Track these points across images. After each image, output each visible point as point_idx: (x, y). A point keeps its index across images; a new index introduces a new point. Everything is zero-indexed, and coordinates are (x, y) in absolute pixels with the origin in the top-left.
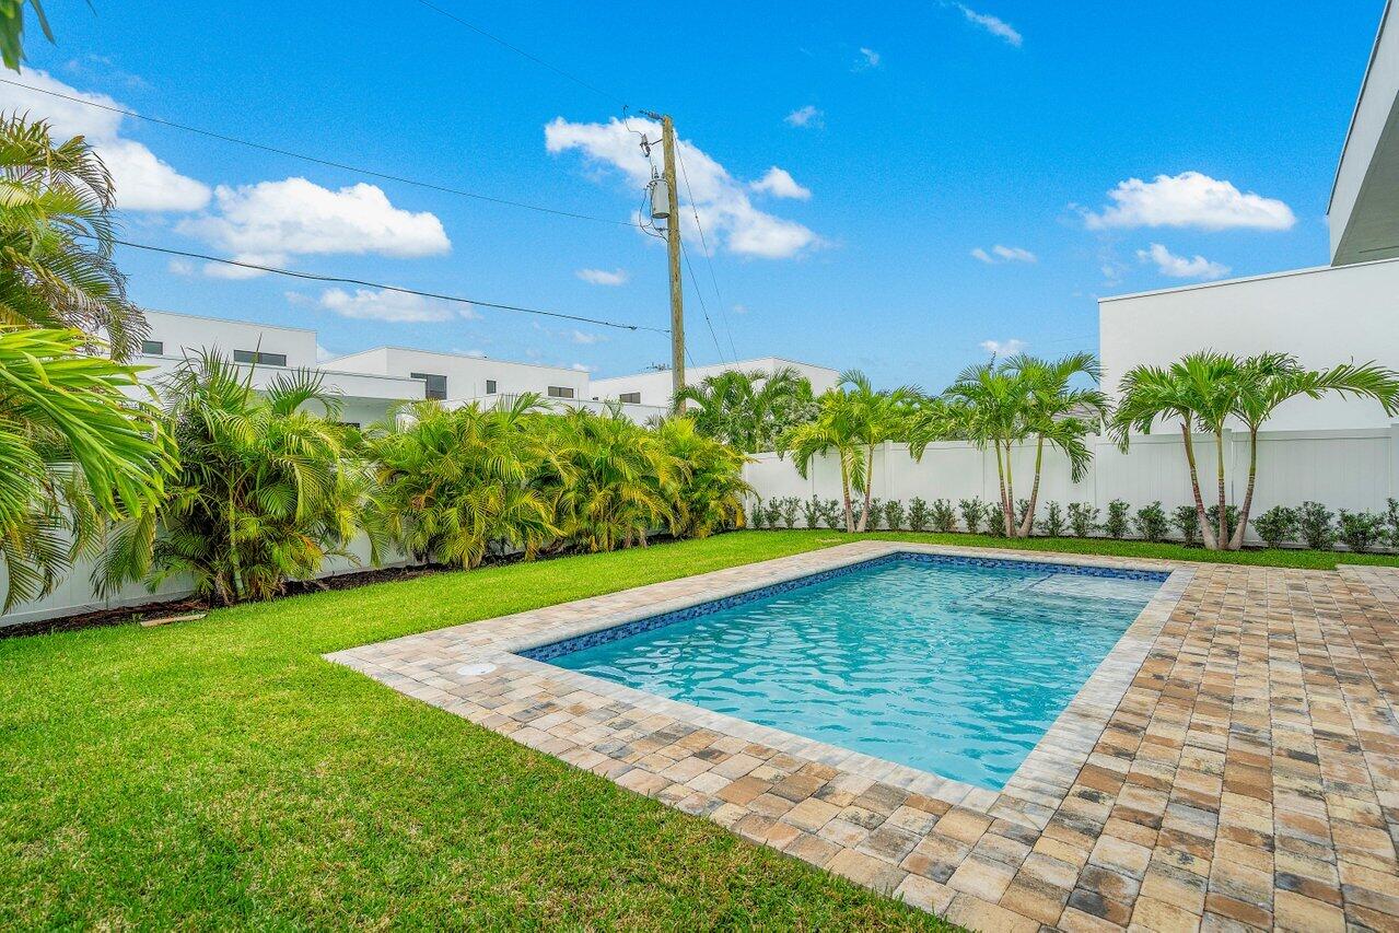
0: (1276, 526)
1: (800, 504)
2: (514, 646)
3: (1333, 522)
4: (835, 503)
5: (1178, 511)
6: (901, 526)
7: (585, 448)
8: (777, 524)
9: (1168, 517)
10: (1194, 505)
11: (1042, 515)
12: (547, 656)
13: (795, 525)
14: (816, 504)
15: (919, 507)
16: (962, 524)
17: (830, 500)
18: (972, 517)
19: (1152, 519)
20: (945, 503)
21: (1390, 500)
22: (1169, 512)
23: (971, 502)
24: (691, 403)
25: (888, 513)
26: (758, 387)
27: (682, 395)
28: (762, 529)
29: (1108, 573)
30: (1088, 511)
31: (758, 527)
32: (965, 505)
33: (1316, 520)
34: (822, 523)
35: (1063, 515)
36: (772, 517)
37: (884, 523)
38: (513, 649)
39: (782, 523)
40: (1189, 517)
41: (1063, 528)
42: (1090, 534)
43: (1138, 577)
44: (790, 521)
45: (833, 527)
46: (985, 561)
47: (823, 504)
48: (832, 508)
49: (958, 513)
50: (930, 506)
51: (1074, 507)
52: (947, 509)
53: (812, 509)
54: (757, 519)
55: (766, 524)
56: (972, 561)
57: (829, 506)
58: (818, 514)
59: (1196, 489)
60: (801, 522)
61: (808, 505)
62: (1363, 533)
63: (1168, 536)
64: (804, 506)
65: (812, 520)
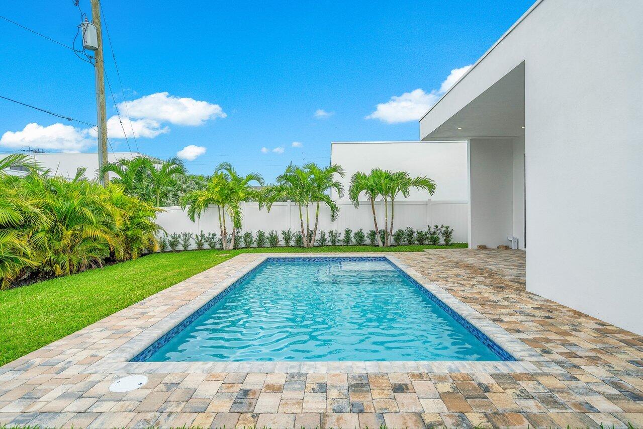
0: (399, 236)
1: (192, 236)
2: (129, 356)
3: (415, 234)
4: (214, 235)
5: (369, 232)
6: (252, 246)
7: (50, 200)
8: (177, 248)
9: (366, 235)
10: (374, 229)
11: (318, 236)
12: (146, 357)
13: (189, 248)
14: (203, 236)
15: (261, 235)
16: (282, 243)
17: (211, 233)
18: (287, 239)
19: (360, 236)
20: (274, 232)
21: (429, 226)
22: (366, 233)
23: (287, 232)
24: (112, 175)
25: (245, 239)
26: (158, 167)
27: (105, 169)
28: (166, 252)
29: (361, 259)
30: (336, 234)
31: (163, 250)
32: (284, 233)
33: (410, 233)
34: (206, 246)
35: (327, 236)
36: (174, 244)
37: (242, 244)
38: (129, 358)
39: (180, 247)
40: (373, 234)
41: (327, 242)
42: (337, 244)
43: (372, 260)
44: (186, 246)
45: (213, 247)
46: (310, 259)
47: (206, 235)
48: (213, 238)
49: (281, 237)
50: (267, 234)
51: (331, 232)
52: (275, 236)
53: (200, 238)
54: (163, 247)
55: (170, 249)
56: (304, 259)
57: (211, 236)
58: (203, 241)
59: (376, 224)
60: (193, 245)
61: (197, 236)
62: (423, 238)
63: (365, 243)
64: (195, 237)
65: (200, 245)
